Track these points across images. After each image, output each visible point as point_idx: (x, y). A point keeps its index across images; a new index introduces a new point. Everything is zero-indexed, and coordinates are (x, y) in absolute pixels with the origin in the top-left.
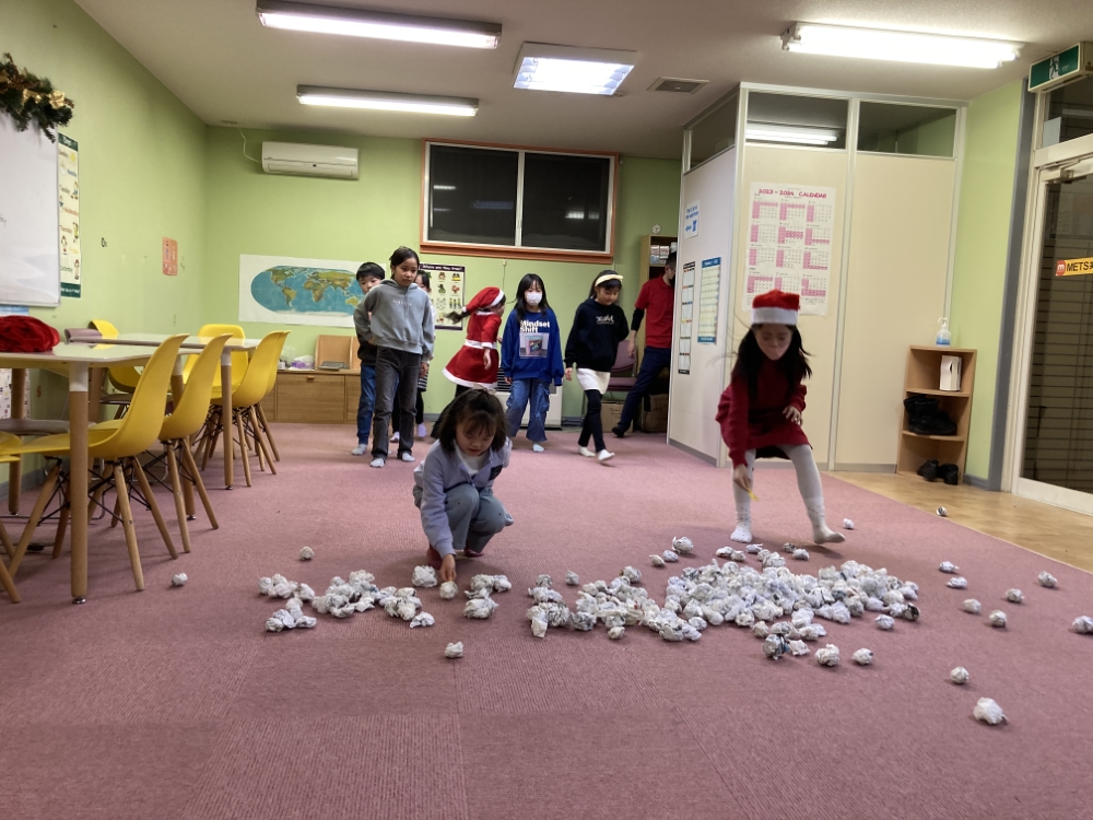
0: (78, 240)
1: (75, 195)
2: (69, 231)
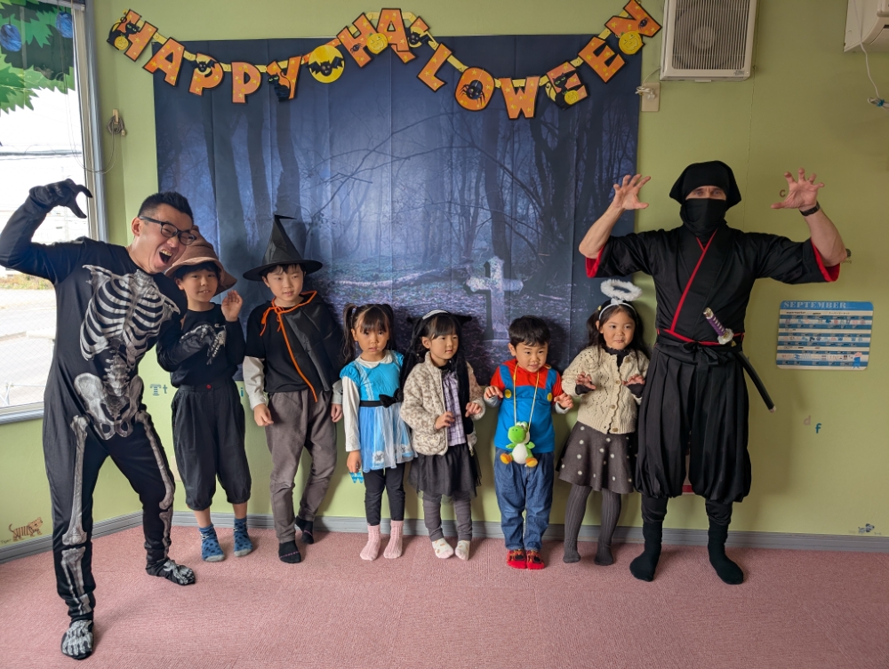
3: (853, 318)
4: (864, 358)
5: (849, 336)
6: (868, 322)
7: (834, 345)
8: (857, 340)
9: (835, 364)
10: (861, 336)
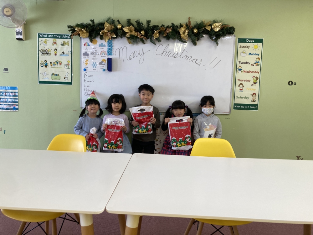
0: (258, 84)
1: (257, 64)
2: (247, 81)
3: (11, 92)
4: (17, 107)
5: (11, 99)
6: (17, 94)
7: (6, 102)
8: (13, 100)
9: (7, 109)
10: (15, 99)
